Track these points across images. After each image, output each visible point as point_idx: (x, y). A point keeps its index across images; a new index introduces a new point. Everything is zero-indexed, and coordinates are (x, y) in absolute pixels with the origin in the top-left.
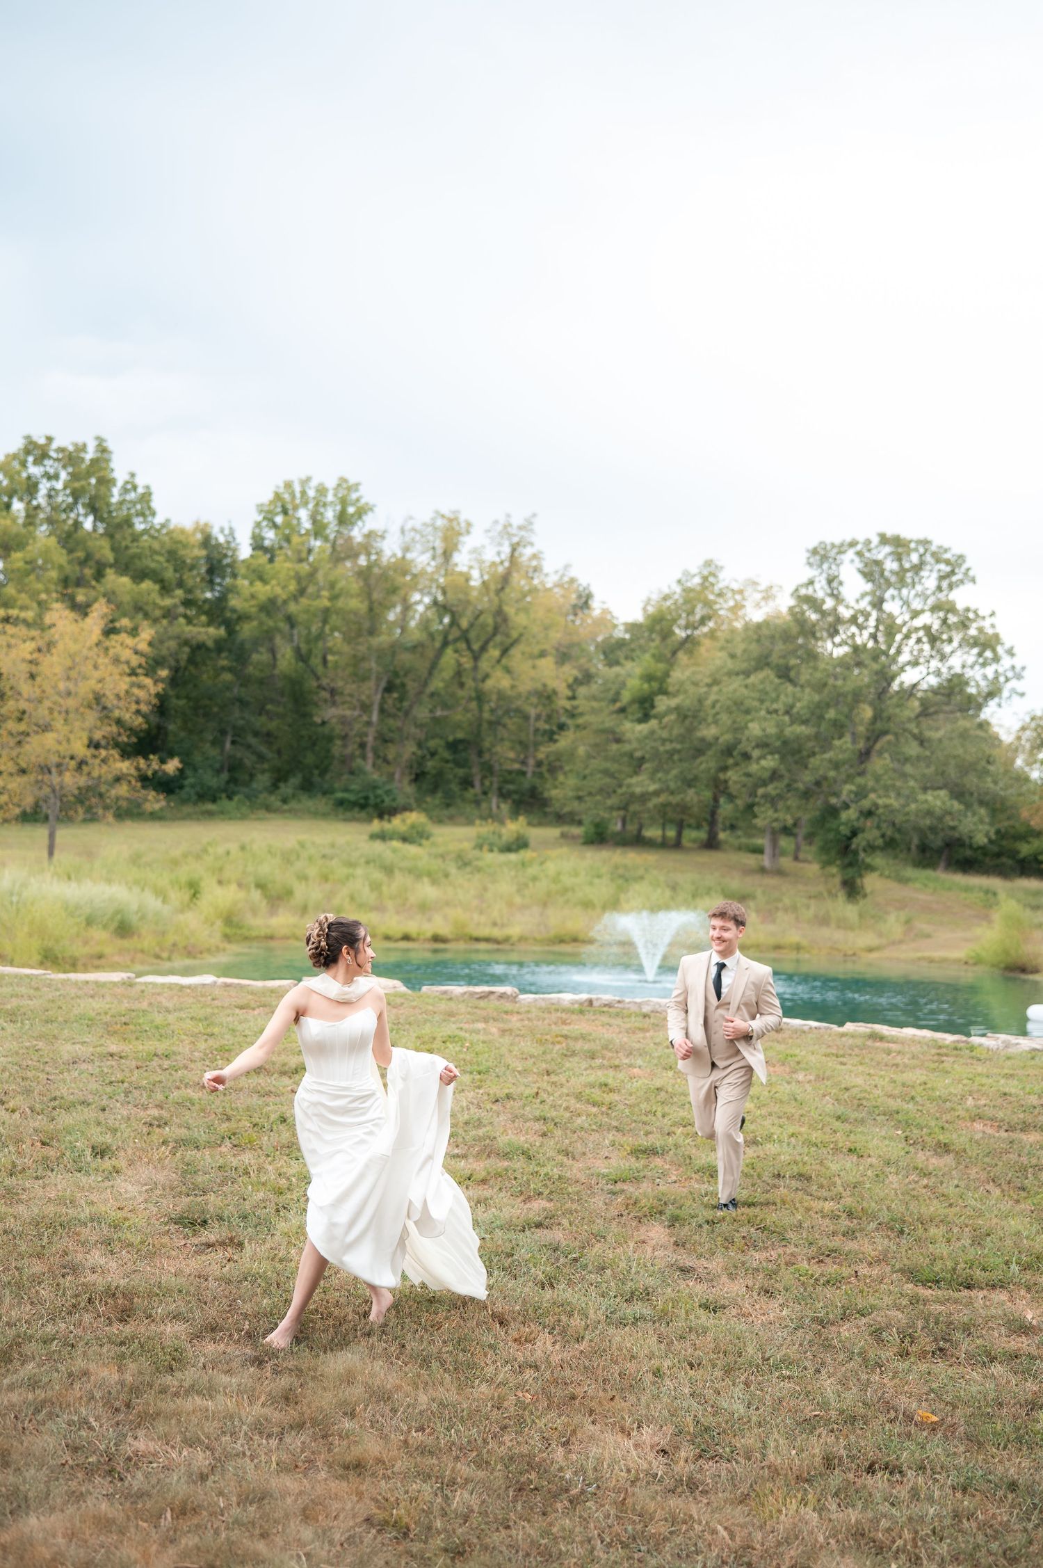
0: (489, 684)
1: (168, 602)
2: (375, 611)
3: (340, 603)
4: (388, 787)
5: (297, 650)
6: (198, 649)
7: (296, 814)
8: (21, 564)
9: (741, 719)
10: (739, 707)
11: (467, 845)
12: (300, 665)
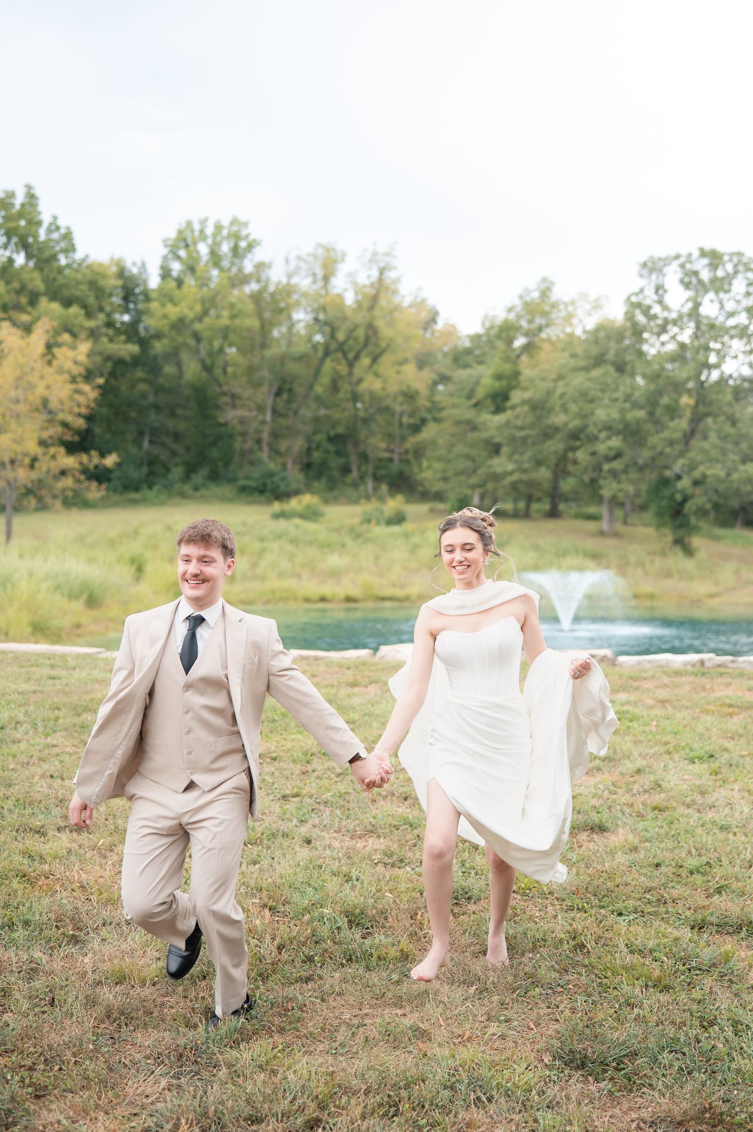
0: (363, 387)
1: (92, 324)
2: (265, 328)
3: (237, 322)
4: (282, 475)
5: (203, 362)
6: (119, 362)
9: (587, 407)
10: (585, 396)
11: (357, 520)
12: (204, 375)
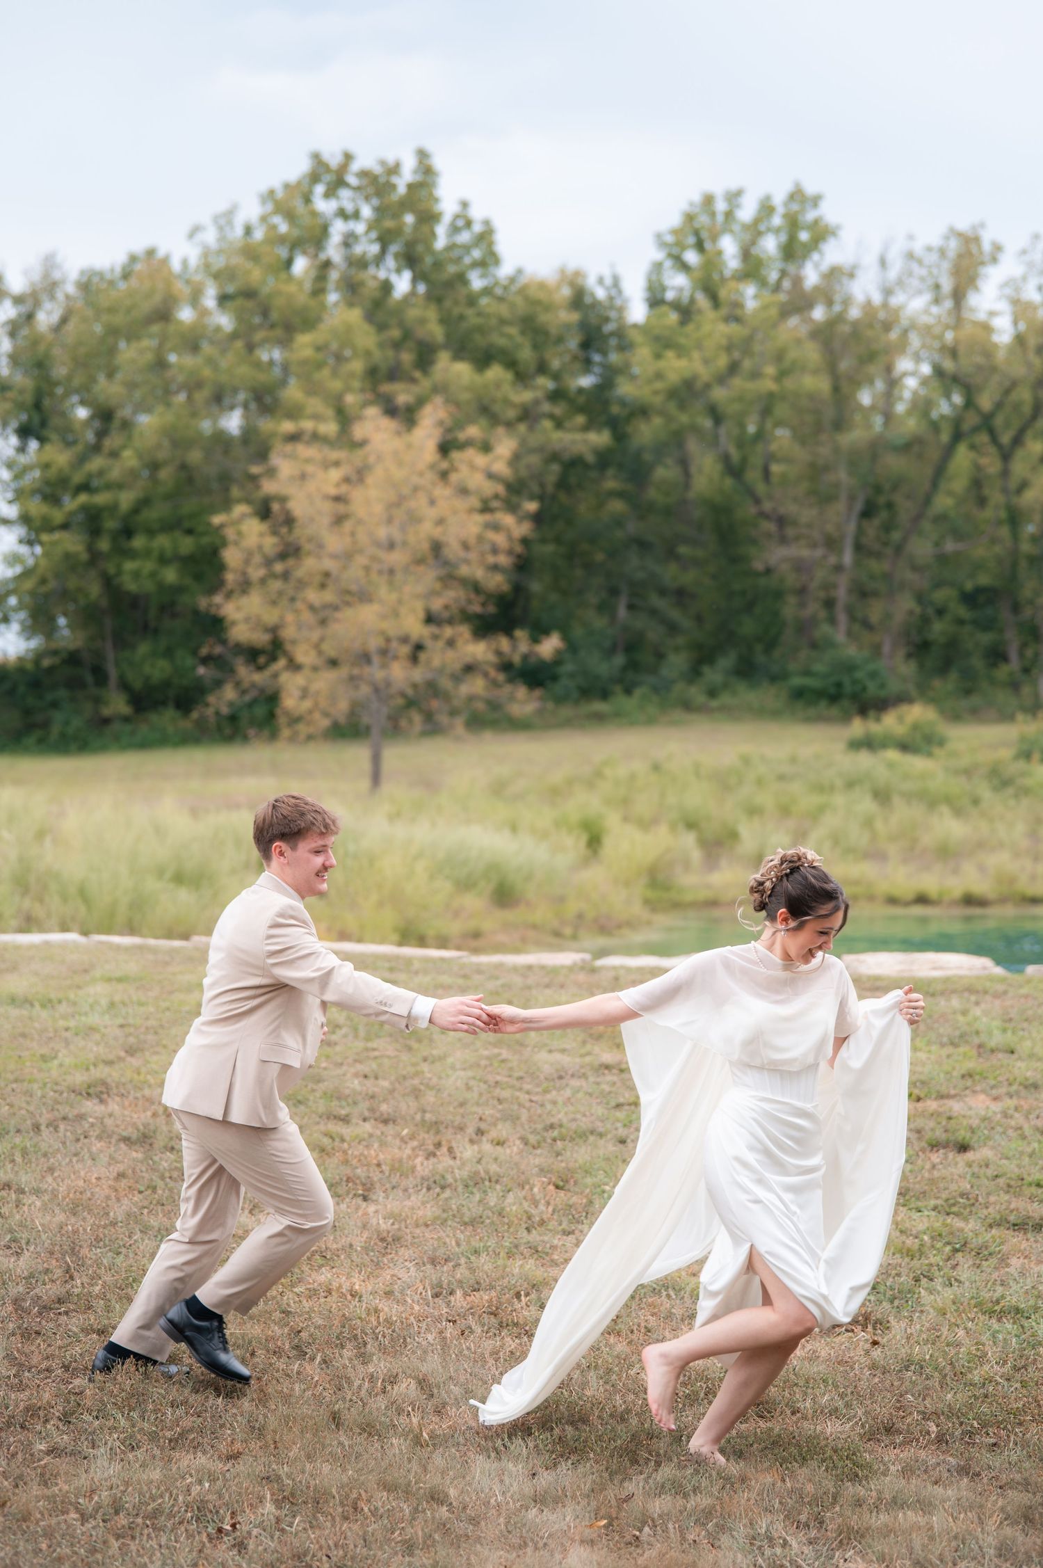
0: (1029, 495)
1: (526, 396)
2: (841, 392)
3: (789, 384)
4: (871, 667)
5: (726, 459)
6: (572, 464)
7: (732, 713)
8: (308, 353)
11: (1006, 754)
12: (729, 482)
